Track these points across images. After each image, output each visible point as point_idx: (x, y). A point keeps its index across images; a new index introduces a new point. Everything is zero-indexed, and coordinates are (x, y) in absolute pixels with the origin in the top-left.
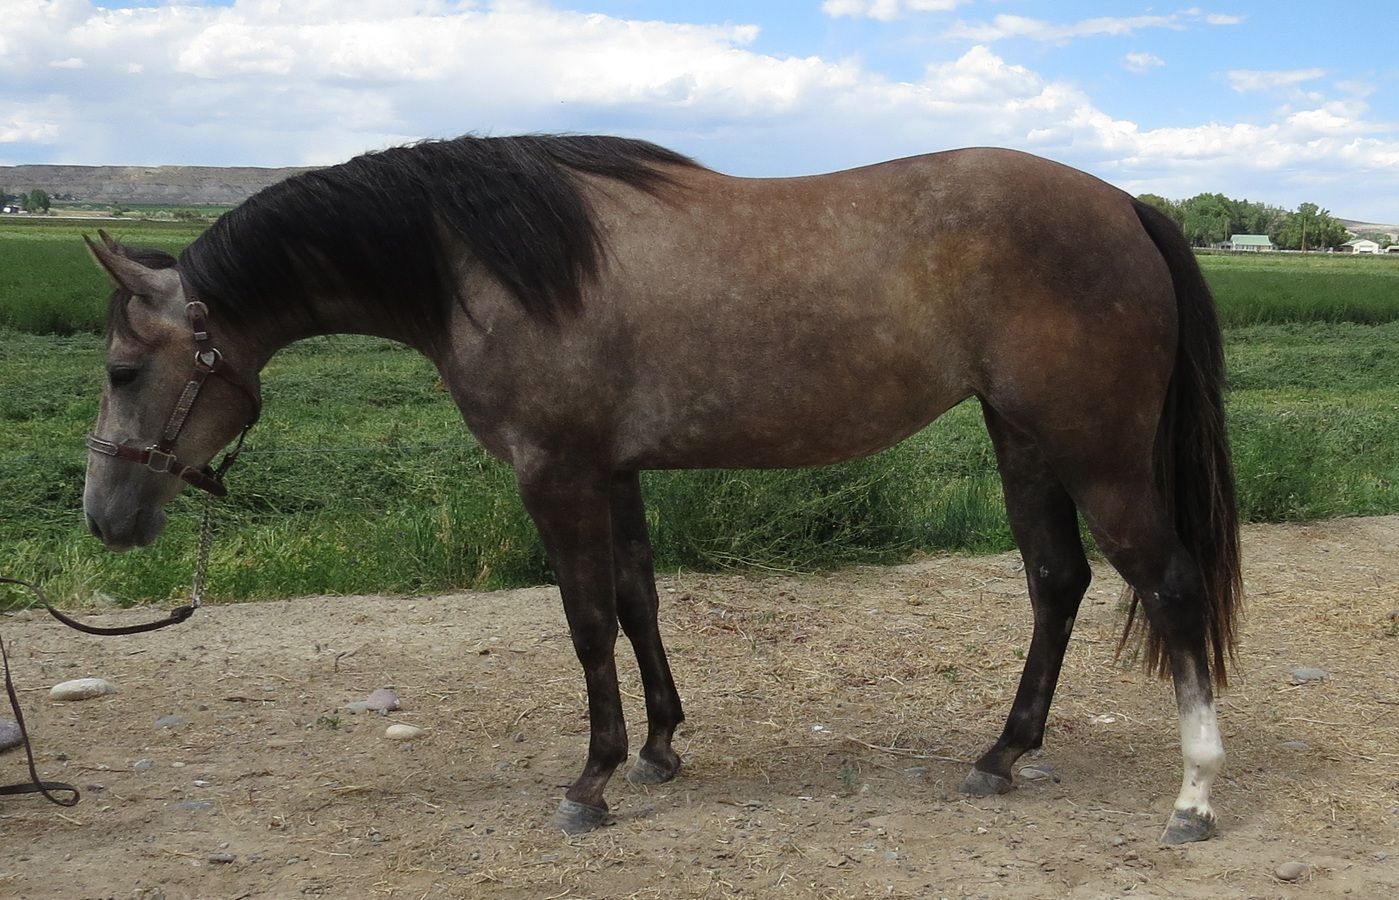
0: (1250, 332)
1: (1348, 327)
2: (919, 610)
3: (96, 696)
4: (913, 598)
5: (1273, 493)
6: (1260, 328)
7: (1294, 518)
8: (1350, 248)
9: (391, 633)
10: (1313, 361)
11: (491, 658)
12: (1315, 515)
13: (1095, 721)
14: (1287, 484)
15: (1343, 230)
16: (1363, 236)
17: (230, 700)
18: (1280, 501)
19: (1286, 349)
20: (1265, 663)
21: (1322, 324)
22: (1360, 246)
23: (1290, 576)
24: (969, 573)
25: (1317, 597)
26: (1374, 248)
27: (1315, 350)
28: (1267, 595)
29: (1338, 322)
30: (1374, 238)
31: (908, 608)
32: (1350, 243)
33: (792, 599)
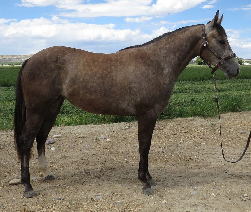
0: (226, 81)
1: (244, 80)
2: (179, 125)
3: (60, 137)
4: (177, 124)
5: (235, 107)
6: (227, 80)
7: (238, 111)
8: (243, 64)
9: (98, 129)
10: (238, 86)
11: (115, 132)
12: (242, 111)
13: (211, 138)
14: (237, 105)
15: (242, 61)
16: (246, 62)
17: (80, 137)
18: (236, 108)
19: (233, 84)
20: (236, 131)
21: (239, 79)
22: (245, 64)
23: (239, 120)
24: (185, 120)
25: (244, 122)
26: (248, 64)
27: (238, 84)
28: (235, 122)
29: (243, 79)
30: (248, 62)
31: (177, 125)
32: (243, 63)
33: (158, 124)
